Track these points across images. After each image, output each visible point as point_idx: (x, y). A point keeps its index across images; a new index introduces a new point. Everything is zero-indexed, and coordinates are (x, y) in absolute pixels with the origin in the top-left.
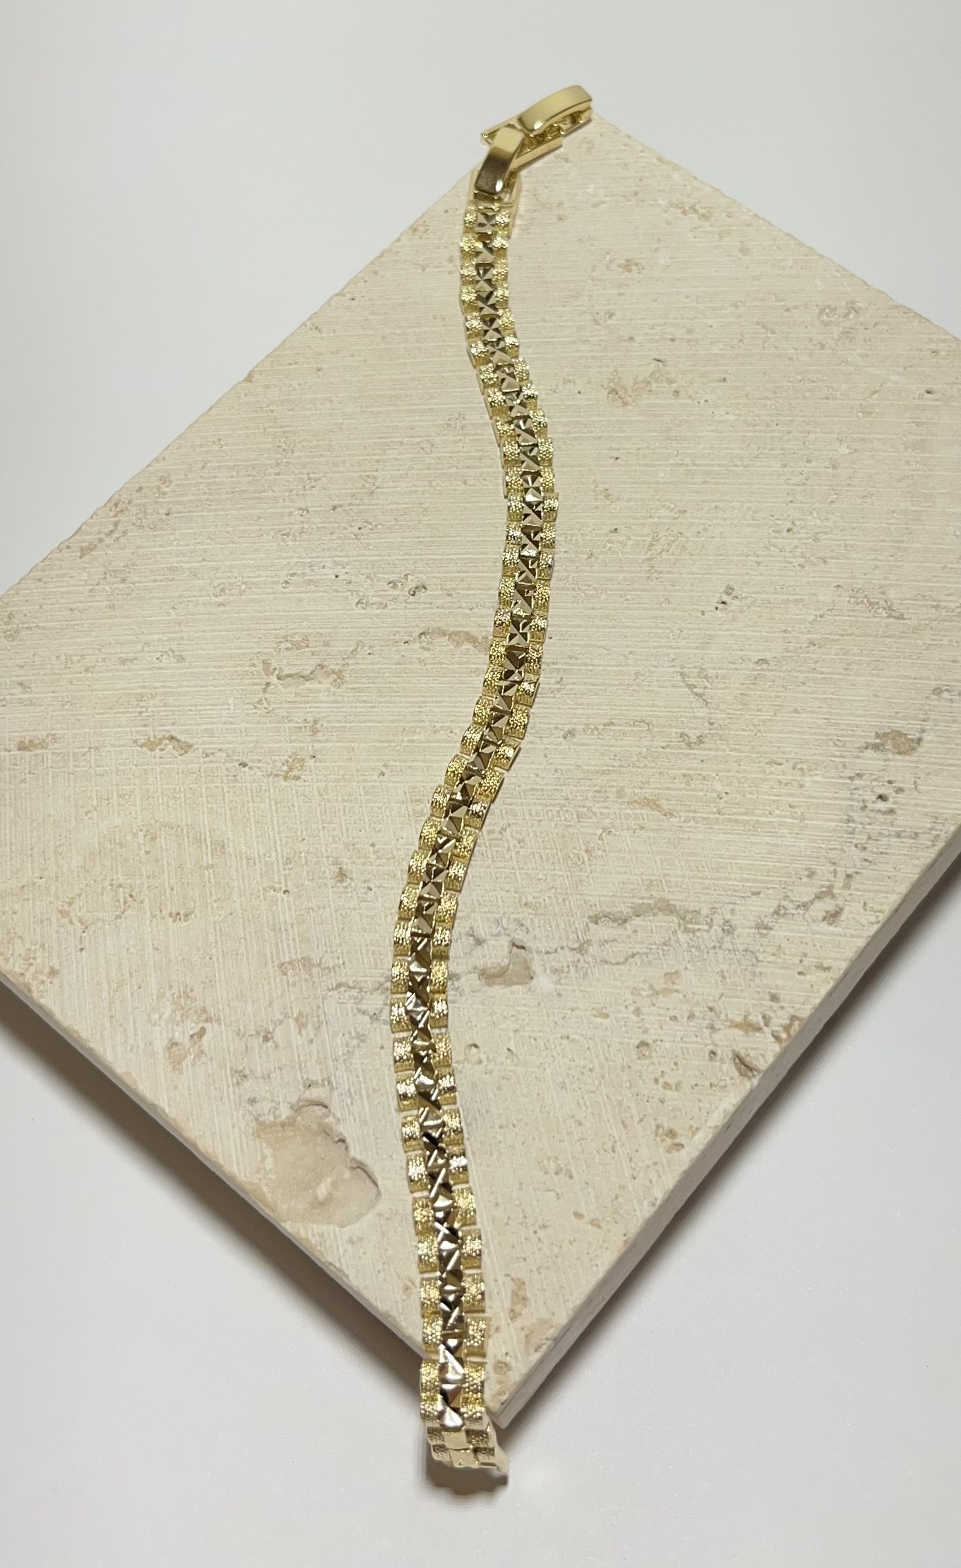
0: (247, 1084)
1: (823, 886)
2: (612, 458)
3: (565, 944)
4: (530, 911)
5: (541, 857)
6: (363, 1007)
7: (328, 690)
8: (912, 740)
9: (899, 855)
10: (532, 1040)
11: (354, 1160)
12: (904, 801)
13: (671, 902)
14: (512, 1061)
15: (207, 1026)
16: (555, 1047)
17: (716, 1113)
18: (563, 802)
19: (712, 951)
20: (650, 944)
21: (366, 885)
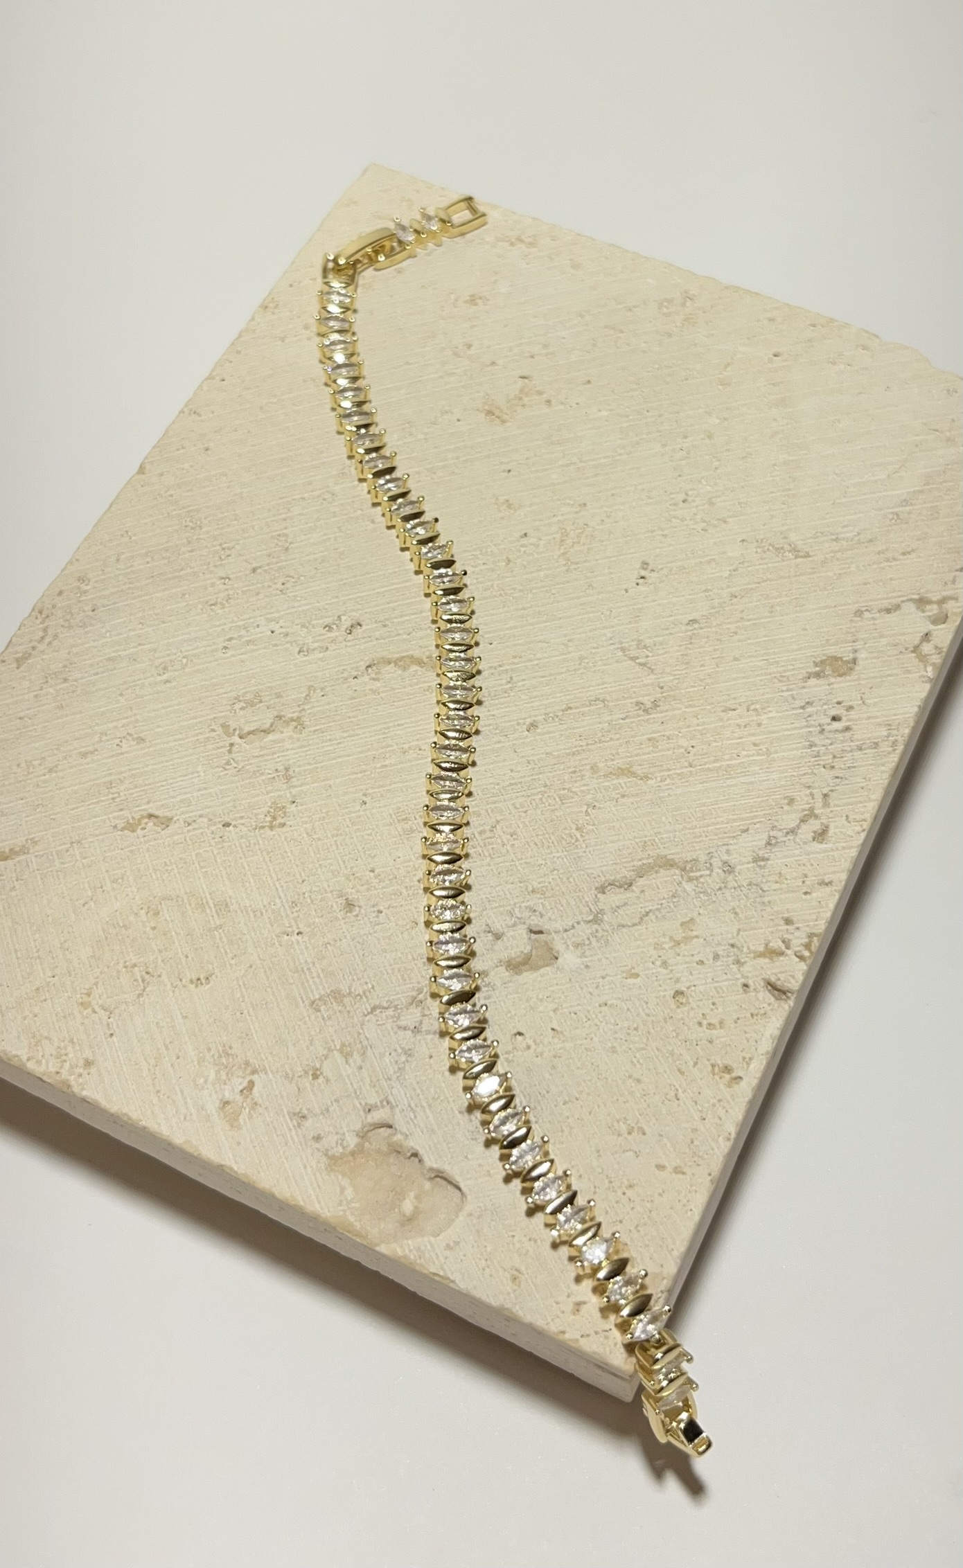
0: (308, 1123)
1: (804, 810)
2: (504, 471)
3: (580, 918)
4: (538, 896)
5: (536, 844)
6: (400, 1023)
7: (291, 737)
8: (848, 662)
9: (866, 765)
10: (573, 1015)
11: (431, 1169)
12: (857, 717)
13: (669, 857)
14: (560, 1040)
15: (255, 1078)
16: (597, 1016)
17: (763, 1039)
18: (543, 789)
19: (720, 892)
20: (659, 899)
21: (376, 909)
